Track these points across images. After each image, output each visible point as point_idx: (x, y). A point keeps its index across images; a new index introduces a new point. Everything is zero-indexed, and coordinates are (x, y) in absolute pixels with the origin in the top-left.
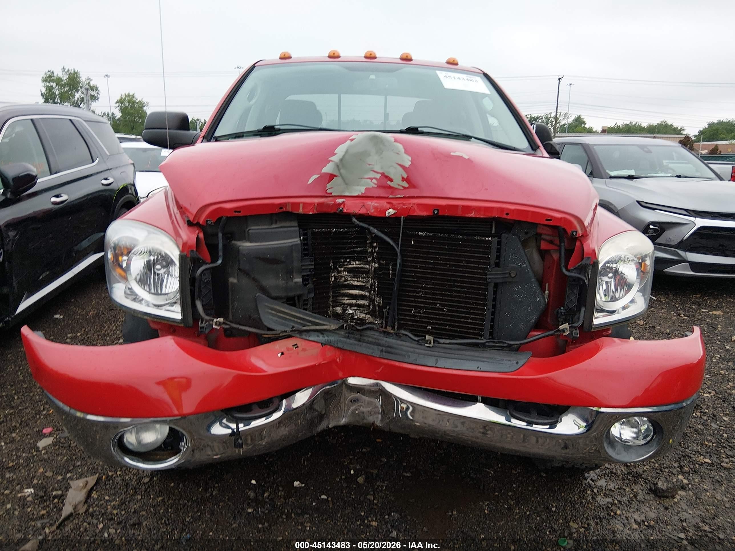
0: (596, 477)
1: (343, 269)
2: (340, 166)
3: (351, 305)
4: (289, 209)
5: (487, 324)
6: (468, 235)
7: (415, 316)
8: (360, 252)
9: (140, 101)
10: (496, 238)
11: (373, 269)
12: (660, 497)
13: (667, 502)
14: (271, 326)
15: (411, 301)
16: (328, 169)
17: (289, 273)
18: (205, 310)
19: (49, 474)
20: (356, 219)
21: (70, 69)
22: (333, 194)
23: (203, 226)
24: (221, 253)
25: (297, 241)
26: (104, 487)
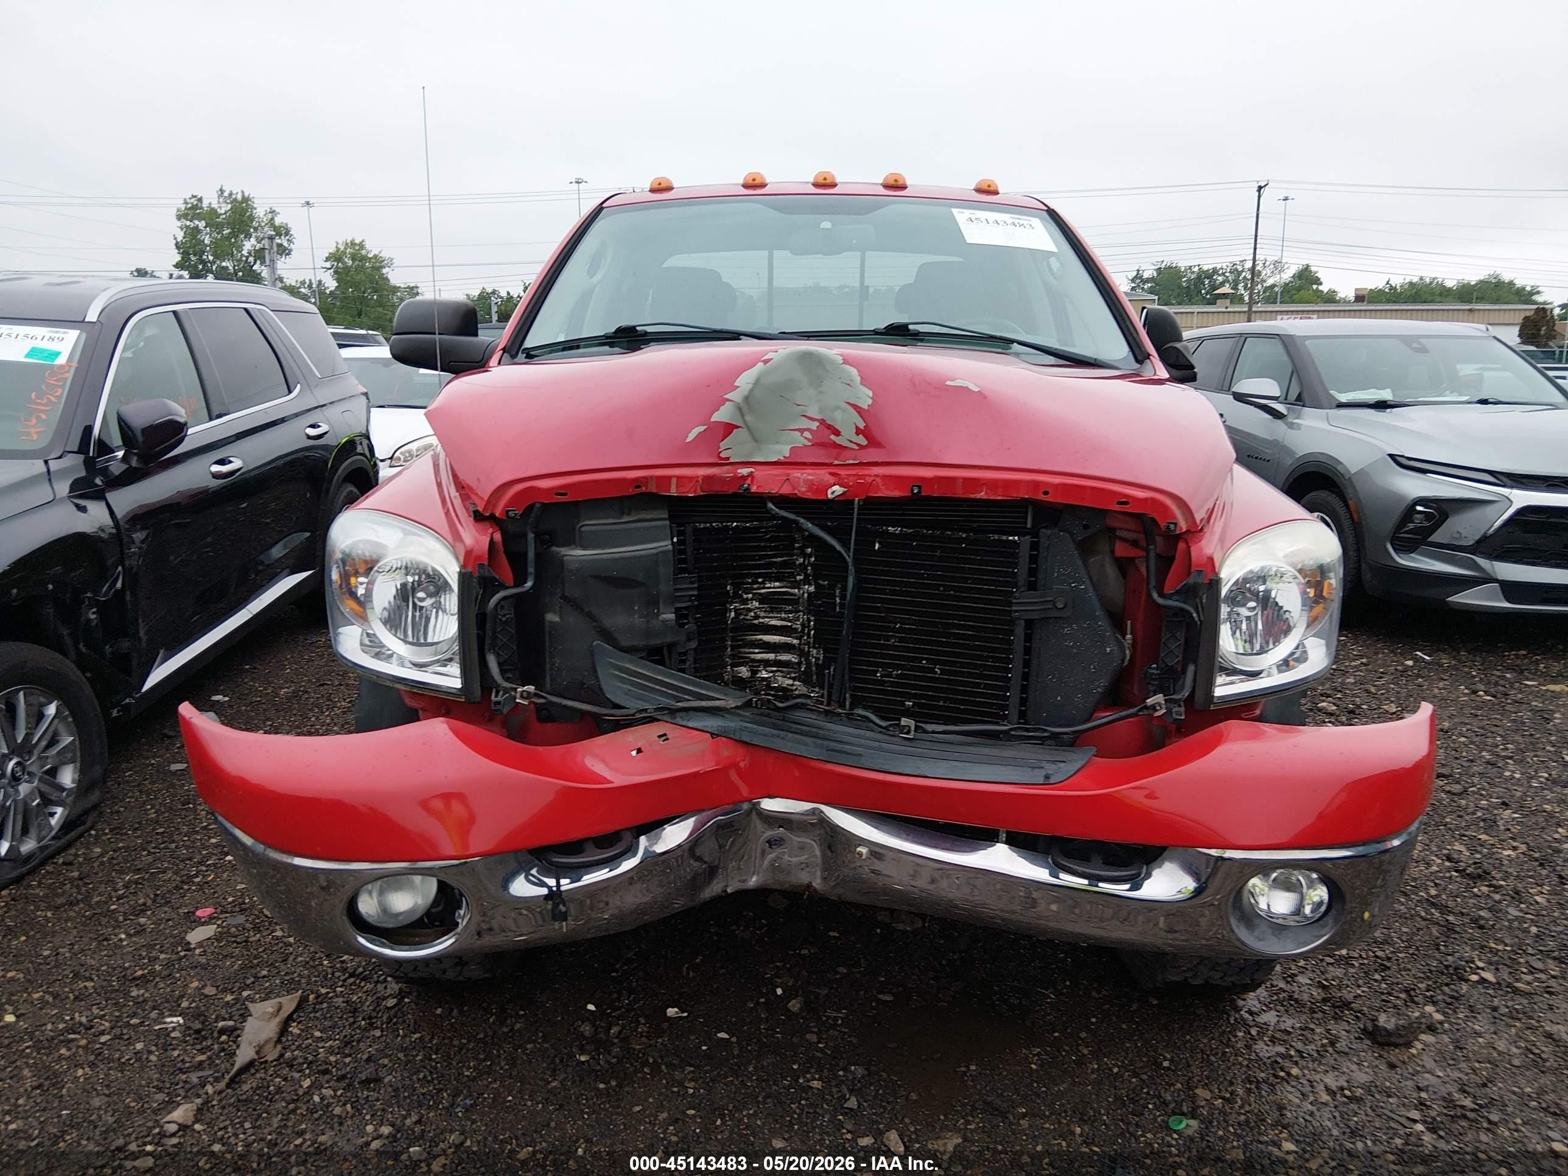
0: (1259, 1006)
1: (750, 596)
2: (745, 410)
3: (767, 663)
4: (652, 488)
5: (1013, 695)
6: (975, 531)
7: (881, 683)
8: (784, 564)
9: (375, 256)
10: (1028, 537)
11: (806, 595)
12: (1382, 1045)
13: (1394, 1055)
14: (618, 701)
15: (875, 655)
16: (722, 415)
17: (652, 603)
18: (503, 672)
19: (210, 990)
20: (774, 504)
21: (234, 192)
22: (731, 460)
23: (500, 519)
24: (531, 570)
25: (666, 545)
26: (312, 1015)
